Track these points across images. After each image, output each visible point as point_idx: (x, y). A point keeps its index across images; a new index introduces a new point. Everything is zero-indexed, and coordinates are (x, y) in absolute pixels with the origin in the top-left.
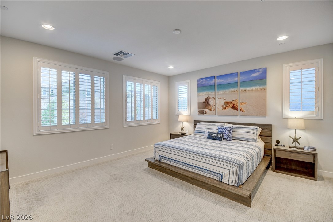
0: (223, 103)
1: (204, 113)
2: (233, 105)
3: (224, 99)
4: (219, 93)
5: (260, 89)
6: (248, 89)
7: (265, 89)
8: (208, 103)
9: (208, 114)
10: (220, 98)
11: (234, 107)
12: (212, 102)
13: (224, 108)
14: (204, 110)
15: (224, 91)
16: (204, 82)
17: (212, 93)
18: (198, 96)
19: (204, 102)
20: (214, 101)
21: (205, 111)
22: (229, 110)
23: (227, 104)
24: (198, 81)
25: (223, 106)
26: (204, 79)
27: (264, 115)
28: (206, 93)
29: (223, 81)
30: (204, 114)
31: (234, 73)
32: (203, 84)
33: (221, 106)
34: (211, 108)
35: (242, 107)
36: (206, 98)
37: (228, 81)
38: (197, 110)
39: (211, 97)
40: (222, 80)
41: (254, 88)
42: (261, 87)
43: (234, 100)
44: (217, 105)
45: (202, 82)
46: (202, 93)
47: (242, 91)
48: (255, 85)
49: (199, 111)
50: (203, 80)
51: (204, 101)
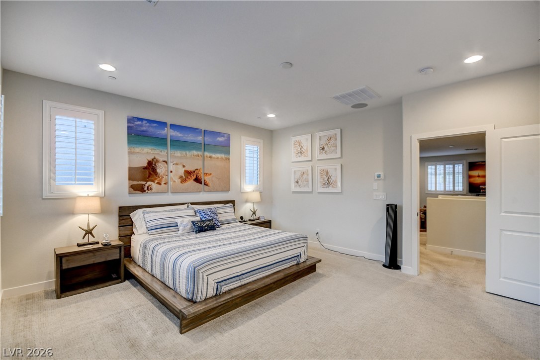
0: (181, 172)
1: (145, 189)
2: (196, 177)
3: (184, 166)
4: (176, 155)
5: (225, 158)
6: (213, 156)
7: (229, 159)
8: (154, 170)
9: (153, 191)
10: (177, 164)
11: (198, 180)
12: (161, 169)
13: (183, 180)
14: (144, 183)
15: (184, 153)
16: (145, 127)
17: (161, 151)
18: (130, 153)
19: (145, 168)
20: (165, 167)
21: (147, 185)
22: (191, 183)
23: (188, 173)
24: (131, 120)
25: (182, 177)
26: (145, 122)
27: (227, 189)
28: (150, 151)
29: (180, 137)
30: (145, 191)
31: (197, 129)
32: (143, 131)
33: (178, 177)
34: (161, 180)
35: (206, 180)
36: (150, 159)
37: (188, 138)
38: (126, 183)
39: (161, 159)
40: (180, 134)
41: (219, 156)
42: (226, 156)
43: (197, 169)
44: (171, 175)
45: (141, 126)
46: (140, 148)
47: (207, 157)
48: (221, 152)
49: (132, 187)
50: (142, 122)
51: (145, 165)
